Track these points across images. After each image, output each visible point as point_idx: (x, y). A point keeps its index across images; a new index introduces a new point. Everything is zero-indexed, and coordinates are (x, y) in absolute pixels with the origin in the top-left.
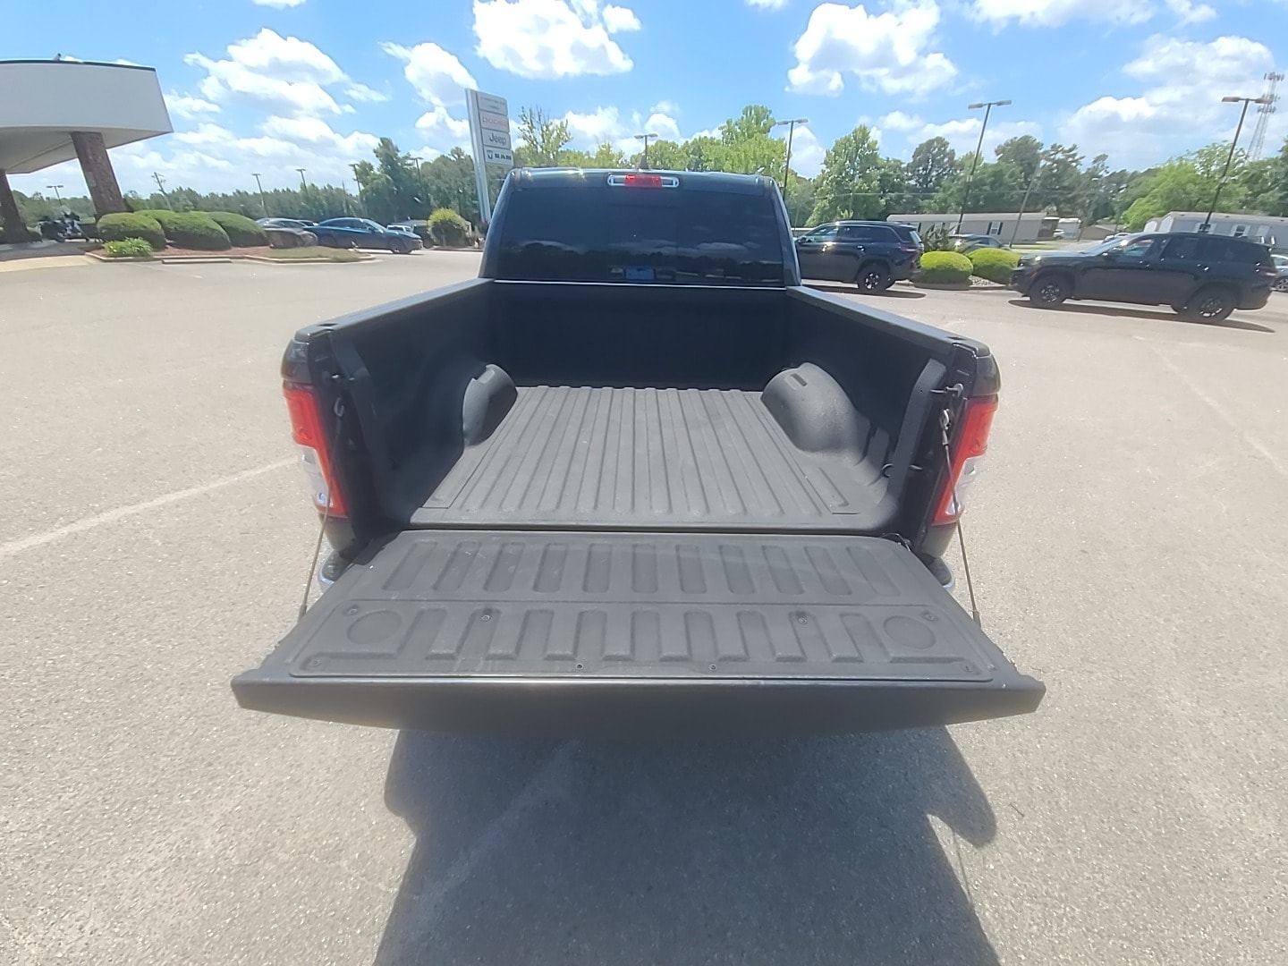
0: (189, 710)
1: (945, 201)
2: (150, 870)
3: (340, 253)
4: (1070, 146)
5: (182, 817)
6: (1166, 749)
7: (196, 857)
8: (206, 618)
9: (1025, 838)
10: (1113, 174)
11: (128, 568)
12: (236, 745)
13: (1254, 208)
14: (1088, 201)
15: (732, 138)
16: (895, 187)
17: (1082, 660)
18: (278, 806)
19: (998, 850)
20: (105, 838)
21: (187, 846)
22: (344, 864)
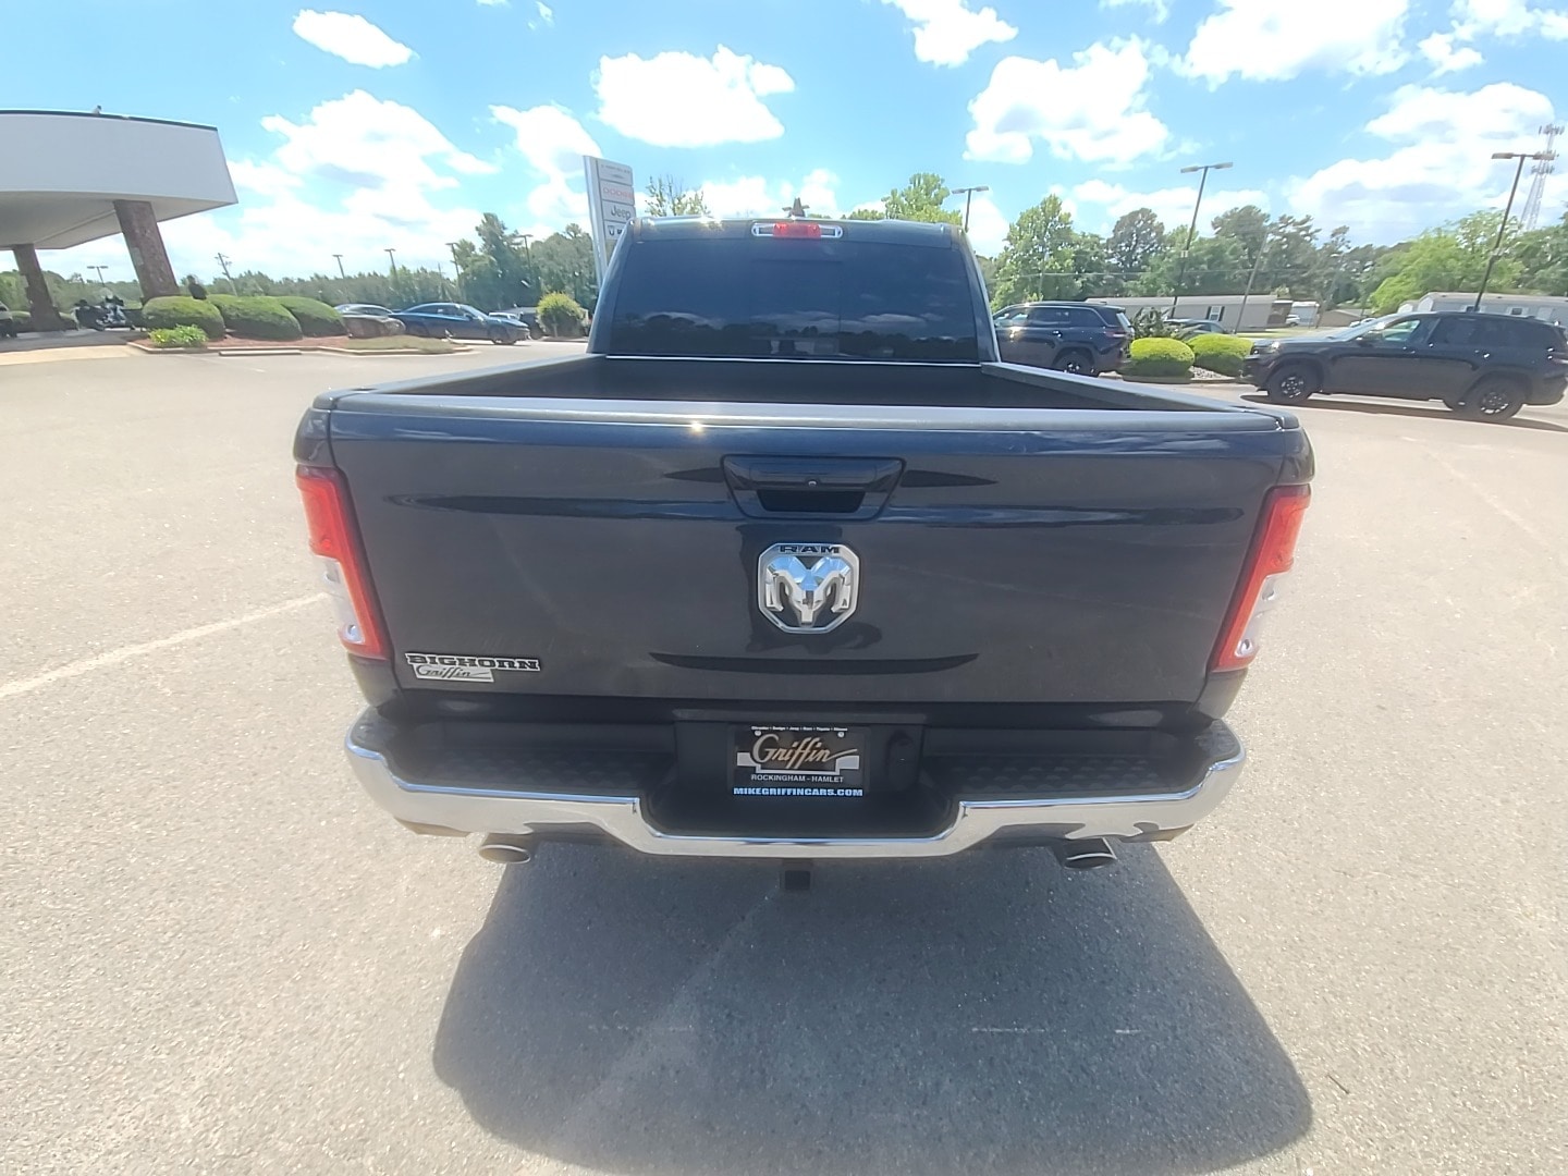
0: (178, 923)
1: (1154, 281)
2: (110, 1152)
3: (432, 343)
4: (1304, 217)
5: (155, 1079)
6: (1526, 983)
7: (169, 1140)
8: (217, 793)
9: (1352, 1126)
10: (1356, 249)
11: (124, 726)
12: (235, 976)
13: (1531, 287)
14: (1326, 282)
15: (897, 212)
16: (1091, 267)
17: (1400, 859)
18: (284, 1069)
19: (1316, 1145)
20: (56, 1102)
21: (158, 1122)
22: (369, 1162)
